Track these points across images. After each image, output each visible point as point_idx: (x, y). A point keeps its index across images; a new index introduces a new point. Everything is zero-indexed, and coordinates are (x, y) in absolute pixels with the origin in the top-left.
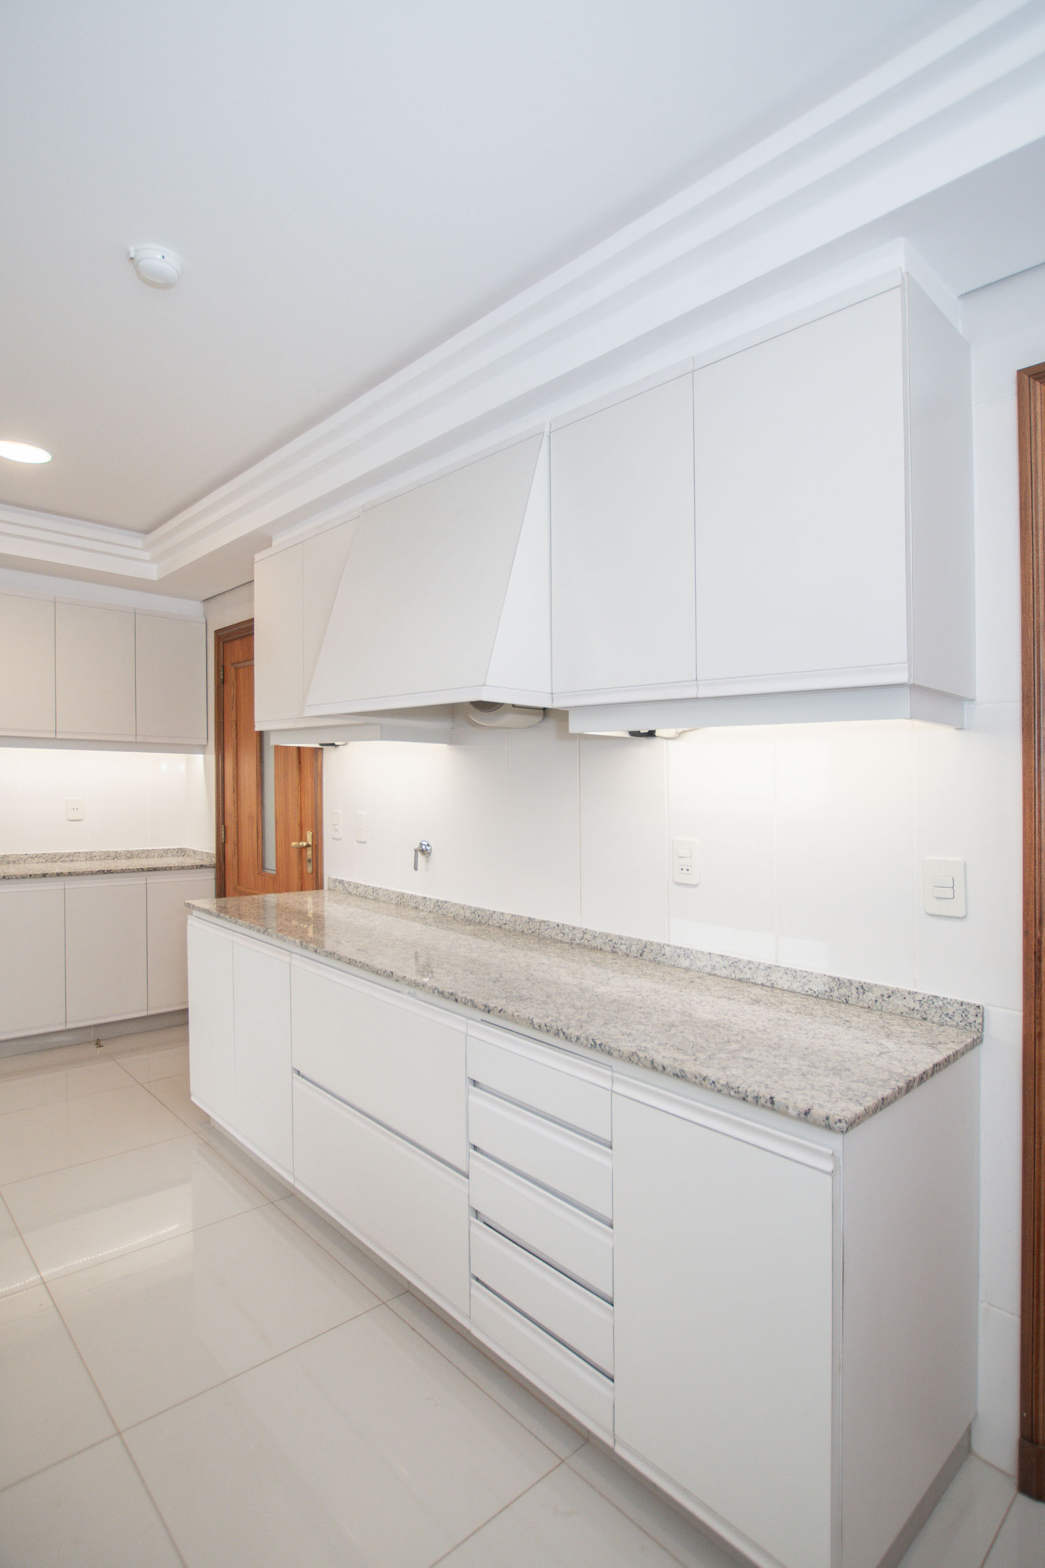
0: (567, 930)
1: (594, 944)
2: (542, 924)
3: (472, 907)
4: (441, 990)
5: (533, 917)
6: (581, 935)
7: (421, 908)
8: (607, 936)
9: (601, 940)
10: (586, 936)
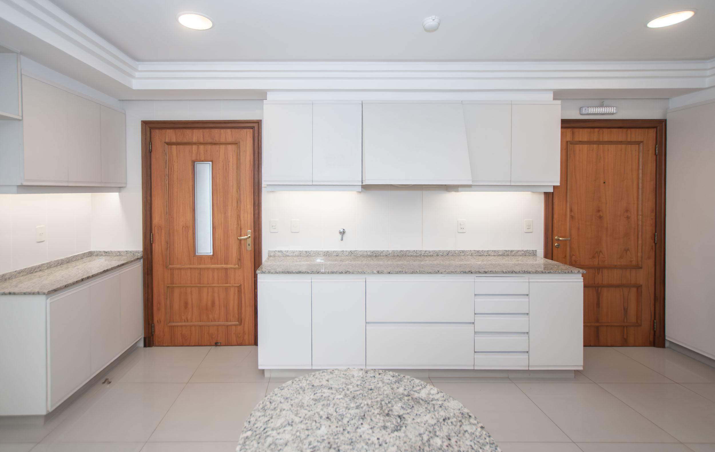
0: (418, 252)
1: (429, 254)
2: (407, 252)
3: (371, 251)
4: (464, 271)
5: (403, 250)
6: (424, 252)
7: (340, 255)
8: (435, 251)
9: (432, 253)
10: (426, 253)
